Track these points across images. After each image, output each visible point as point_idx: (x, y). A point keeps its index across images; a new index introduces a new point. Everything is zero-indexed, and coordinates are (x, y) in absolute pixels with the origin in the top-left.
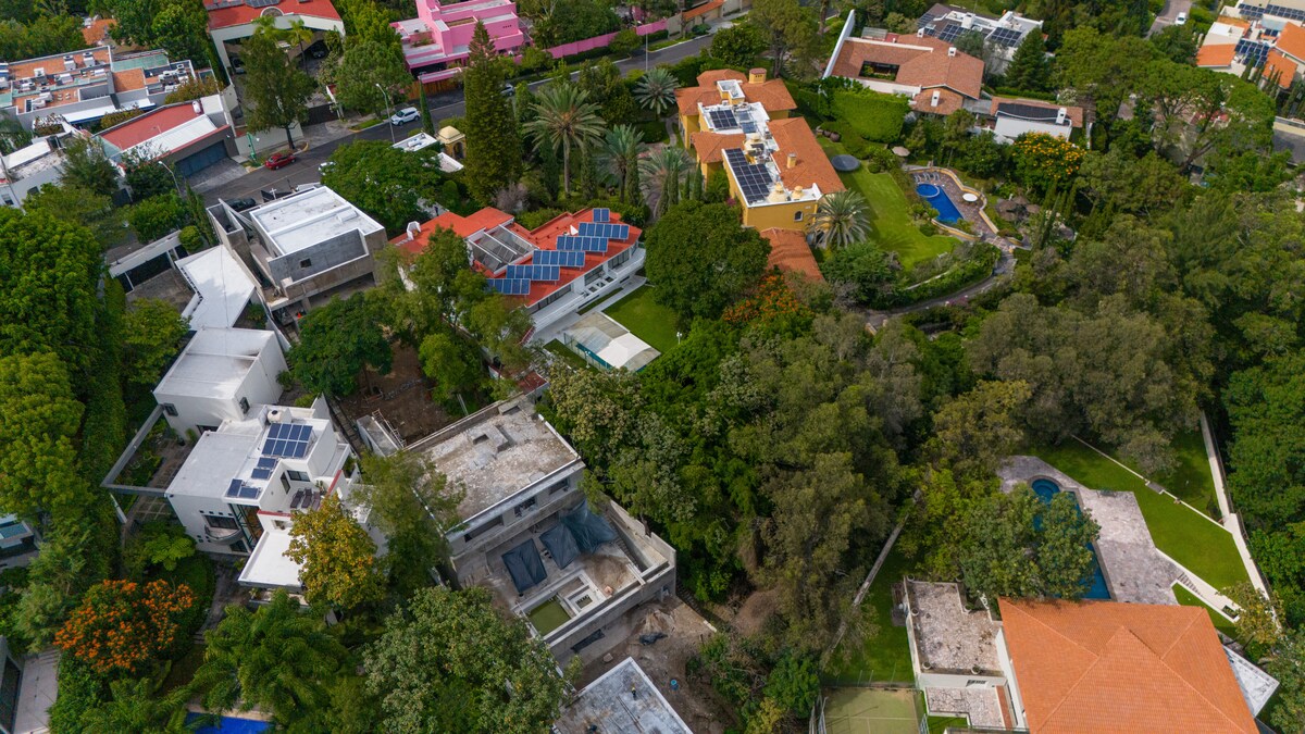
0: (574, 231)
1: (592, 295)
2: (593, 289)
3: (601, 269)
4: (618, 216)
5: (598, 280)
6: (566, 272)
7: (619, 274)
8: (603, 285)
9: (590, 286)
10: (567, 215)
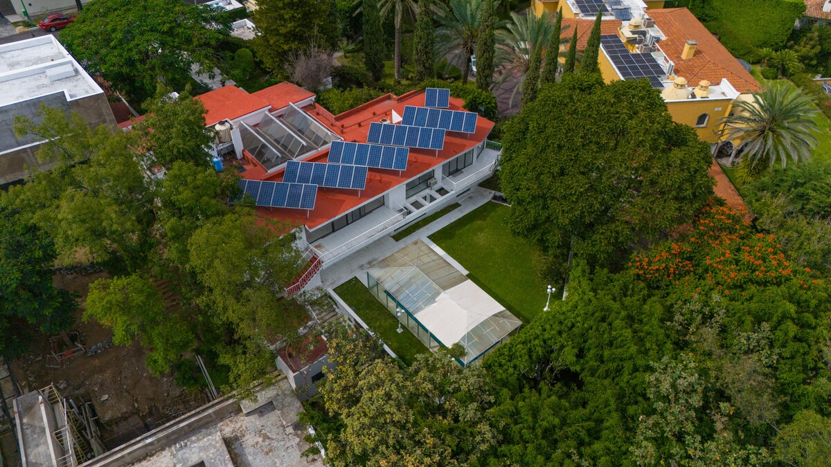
0: (396, 118)
1: (416, 213)
2: (417, 205)
3: (431, 175)
4: (461, 102)
5: (427, 192)
6: (378, 177)
7: (457, 185)
8: (432, 199)
9: (413, 199)
10: (389, 98)
